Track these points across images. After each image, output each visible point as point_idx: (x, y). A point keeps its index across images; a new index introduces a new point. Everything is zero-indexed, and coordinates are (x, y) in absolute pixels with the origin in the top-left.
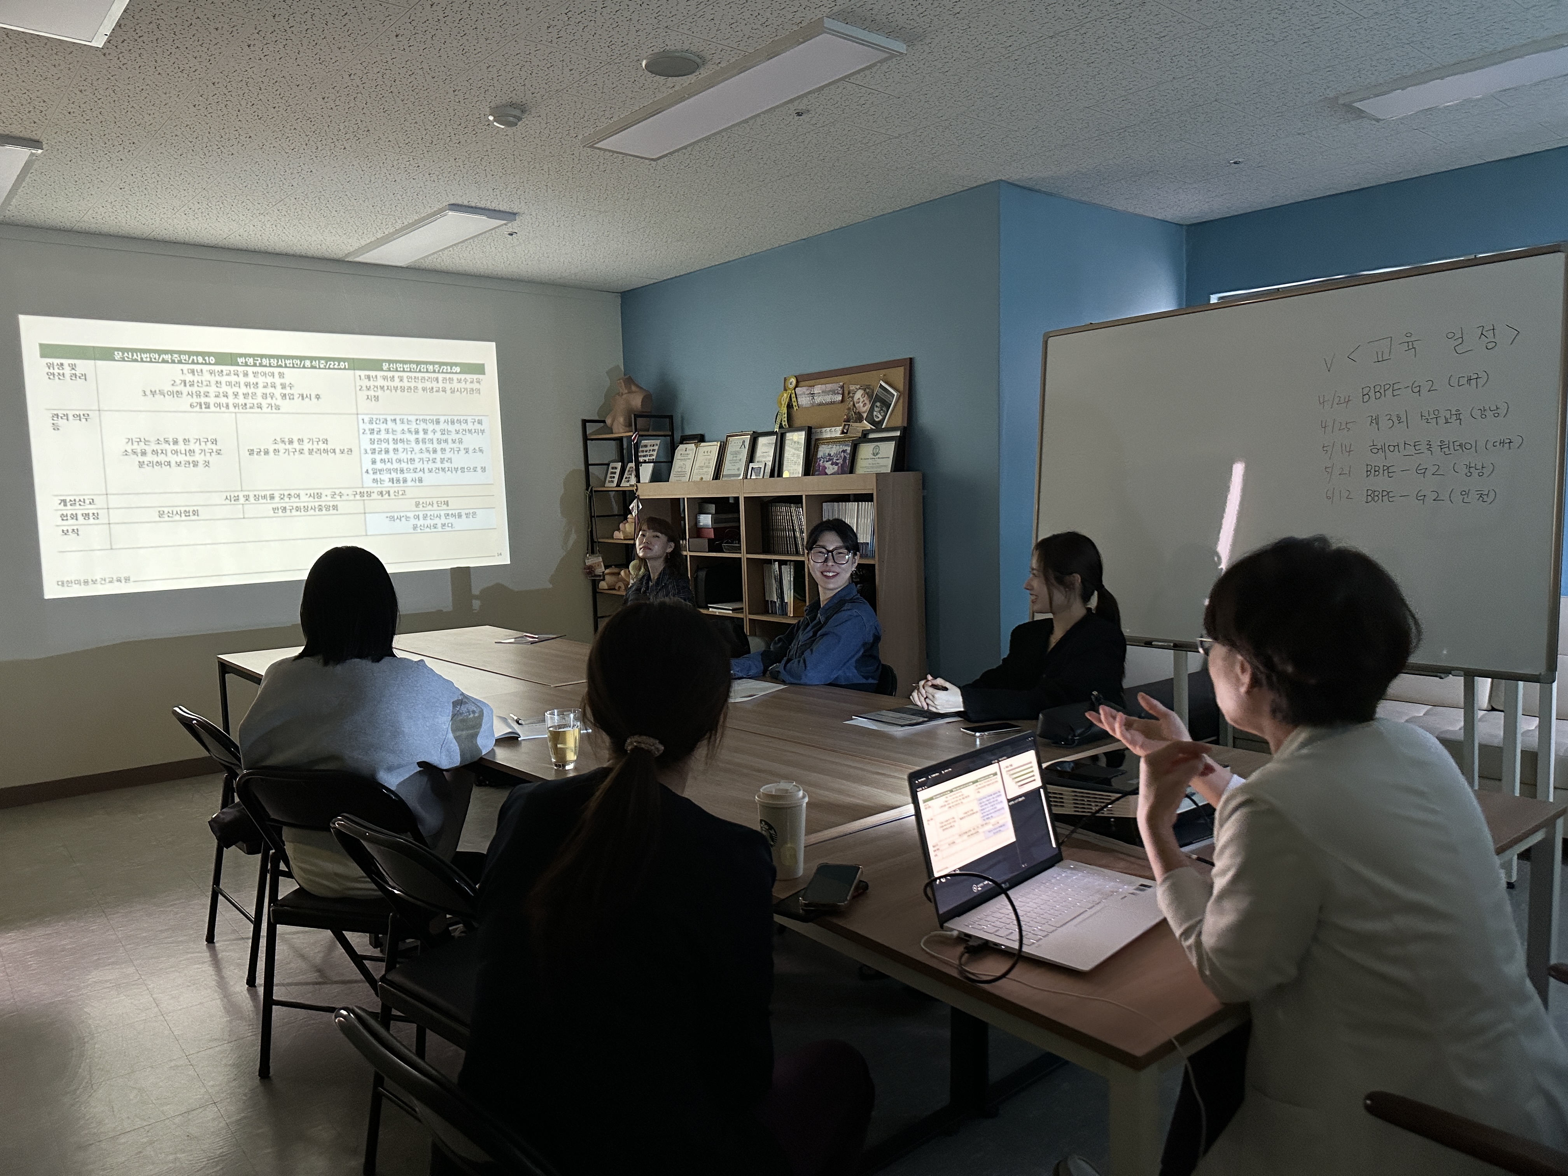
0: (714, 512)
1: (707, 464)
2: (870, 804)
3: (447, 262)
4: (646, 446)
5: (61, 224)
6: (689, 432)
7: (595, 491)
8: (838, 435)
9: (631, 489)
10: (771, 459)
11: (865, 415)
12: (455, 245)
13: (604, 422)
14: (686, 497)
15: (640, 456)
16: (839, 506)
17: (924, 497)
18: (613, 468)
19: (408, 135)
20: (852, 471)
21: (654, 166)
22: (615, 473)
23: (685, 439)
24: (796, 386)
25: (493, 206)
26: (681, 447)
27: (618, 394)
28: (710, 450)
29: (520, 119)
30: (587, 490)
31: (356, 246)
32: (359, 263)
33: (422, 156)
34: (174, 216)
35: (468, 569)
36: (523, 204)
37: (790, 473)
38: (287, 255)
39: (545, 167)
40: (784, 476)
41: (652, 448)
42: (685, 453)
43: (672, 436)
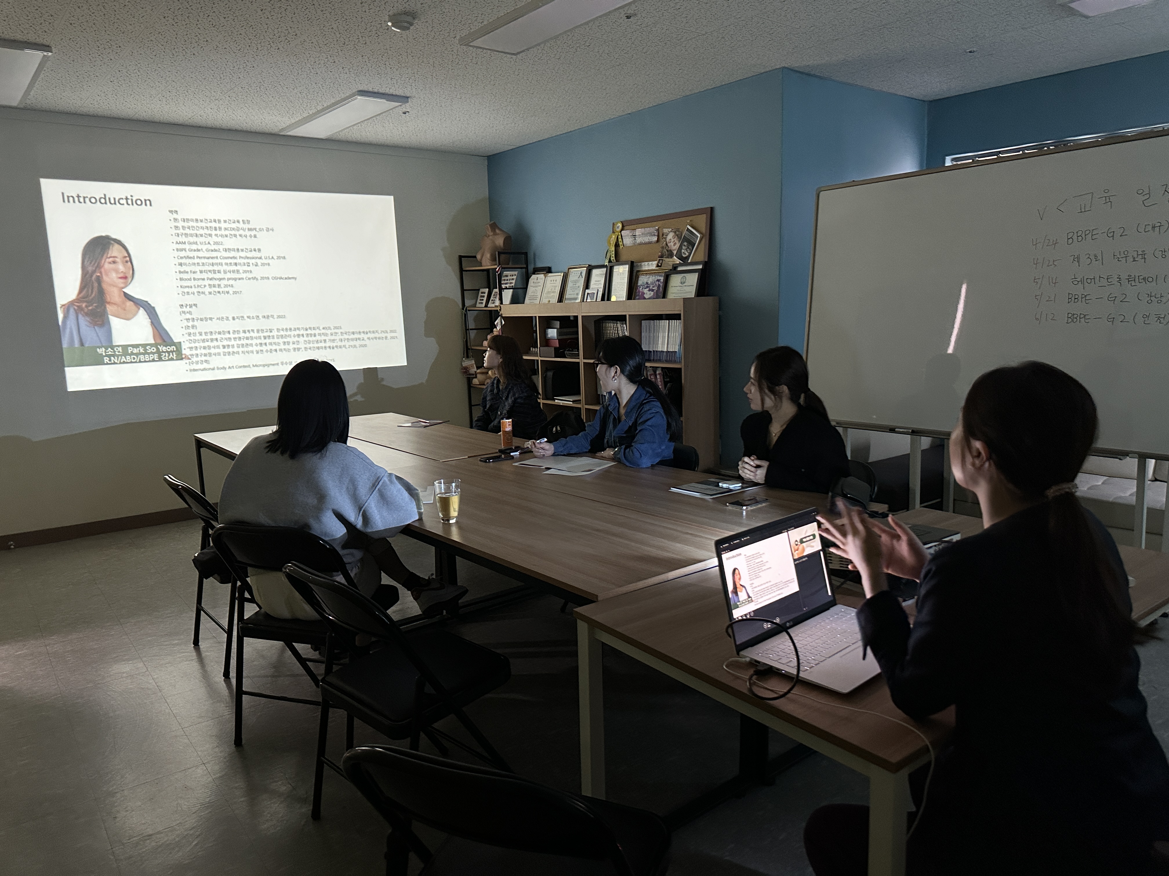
0: (558, 327)
1: (553, 290)
2: (682, 558)
3: (357, 135)
4: (507, 276)
5: (67, 109)
6: (540, 265)
7: (469, 310)
8: (654, 267)
9: (495, 309)
10: (602, 286)
11: (675, 252)
12: (362, 122)
13: (475, 257)
14: (537, 315)
15: (503, 284)
16: (654, 322)
17: (720, 316)
18: (482, 293)
19: (327, 38)
20: (664, 296)
21: (514, 59)
22: (484, 296)
23: (536, 271)
24: (622, 229)
25: (391, 91)
26: (534, 276)
27: (486, 236)
28: (555, 280)
29: (411, 24)
30: (463, 309)
31: (288, 123)
32: (290, 136)
33: (337, 54)
34: (152, 102)
35: (376, 369)
36: (414, 90)
37: (617, 297)
38: (236, 130)
39: (431, 61)
40: (612, 300)
41: (511, 278)
42: (536, 281)
43: (527, 268)
